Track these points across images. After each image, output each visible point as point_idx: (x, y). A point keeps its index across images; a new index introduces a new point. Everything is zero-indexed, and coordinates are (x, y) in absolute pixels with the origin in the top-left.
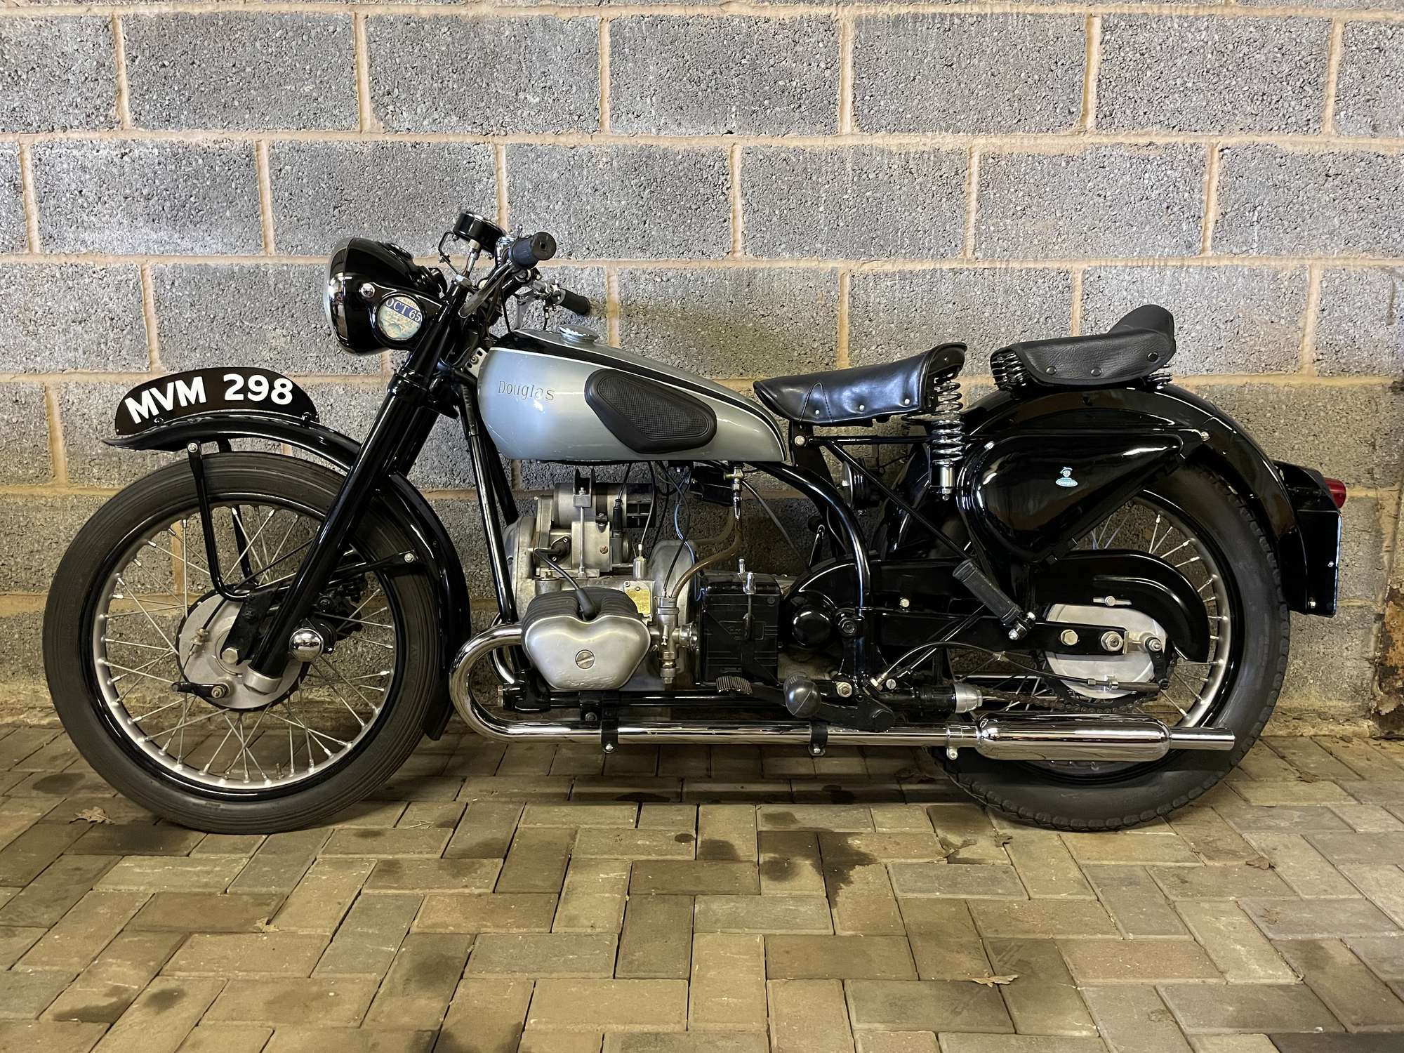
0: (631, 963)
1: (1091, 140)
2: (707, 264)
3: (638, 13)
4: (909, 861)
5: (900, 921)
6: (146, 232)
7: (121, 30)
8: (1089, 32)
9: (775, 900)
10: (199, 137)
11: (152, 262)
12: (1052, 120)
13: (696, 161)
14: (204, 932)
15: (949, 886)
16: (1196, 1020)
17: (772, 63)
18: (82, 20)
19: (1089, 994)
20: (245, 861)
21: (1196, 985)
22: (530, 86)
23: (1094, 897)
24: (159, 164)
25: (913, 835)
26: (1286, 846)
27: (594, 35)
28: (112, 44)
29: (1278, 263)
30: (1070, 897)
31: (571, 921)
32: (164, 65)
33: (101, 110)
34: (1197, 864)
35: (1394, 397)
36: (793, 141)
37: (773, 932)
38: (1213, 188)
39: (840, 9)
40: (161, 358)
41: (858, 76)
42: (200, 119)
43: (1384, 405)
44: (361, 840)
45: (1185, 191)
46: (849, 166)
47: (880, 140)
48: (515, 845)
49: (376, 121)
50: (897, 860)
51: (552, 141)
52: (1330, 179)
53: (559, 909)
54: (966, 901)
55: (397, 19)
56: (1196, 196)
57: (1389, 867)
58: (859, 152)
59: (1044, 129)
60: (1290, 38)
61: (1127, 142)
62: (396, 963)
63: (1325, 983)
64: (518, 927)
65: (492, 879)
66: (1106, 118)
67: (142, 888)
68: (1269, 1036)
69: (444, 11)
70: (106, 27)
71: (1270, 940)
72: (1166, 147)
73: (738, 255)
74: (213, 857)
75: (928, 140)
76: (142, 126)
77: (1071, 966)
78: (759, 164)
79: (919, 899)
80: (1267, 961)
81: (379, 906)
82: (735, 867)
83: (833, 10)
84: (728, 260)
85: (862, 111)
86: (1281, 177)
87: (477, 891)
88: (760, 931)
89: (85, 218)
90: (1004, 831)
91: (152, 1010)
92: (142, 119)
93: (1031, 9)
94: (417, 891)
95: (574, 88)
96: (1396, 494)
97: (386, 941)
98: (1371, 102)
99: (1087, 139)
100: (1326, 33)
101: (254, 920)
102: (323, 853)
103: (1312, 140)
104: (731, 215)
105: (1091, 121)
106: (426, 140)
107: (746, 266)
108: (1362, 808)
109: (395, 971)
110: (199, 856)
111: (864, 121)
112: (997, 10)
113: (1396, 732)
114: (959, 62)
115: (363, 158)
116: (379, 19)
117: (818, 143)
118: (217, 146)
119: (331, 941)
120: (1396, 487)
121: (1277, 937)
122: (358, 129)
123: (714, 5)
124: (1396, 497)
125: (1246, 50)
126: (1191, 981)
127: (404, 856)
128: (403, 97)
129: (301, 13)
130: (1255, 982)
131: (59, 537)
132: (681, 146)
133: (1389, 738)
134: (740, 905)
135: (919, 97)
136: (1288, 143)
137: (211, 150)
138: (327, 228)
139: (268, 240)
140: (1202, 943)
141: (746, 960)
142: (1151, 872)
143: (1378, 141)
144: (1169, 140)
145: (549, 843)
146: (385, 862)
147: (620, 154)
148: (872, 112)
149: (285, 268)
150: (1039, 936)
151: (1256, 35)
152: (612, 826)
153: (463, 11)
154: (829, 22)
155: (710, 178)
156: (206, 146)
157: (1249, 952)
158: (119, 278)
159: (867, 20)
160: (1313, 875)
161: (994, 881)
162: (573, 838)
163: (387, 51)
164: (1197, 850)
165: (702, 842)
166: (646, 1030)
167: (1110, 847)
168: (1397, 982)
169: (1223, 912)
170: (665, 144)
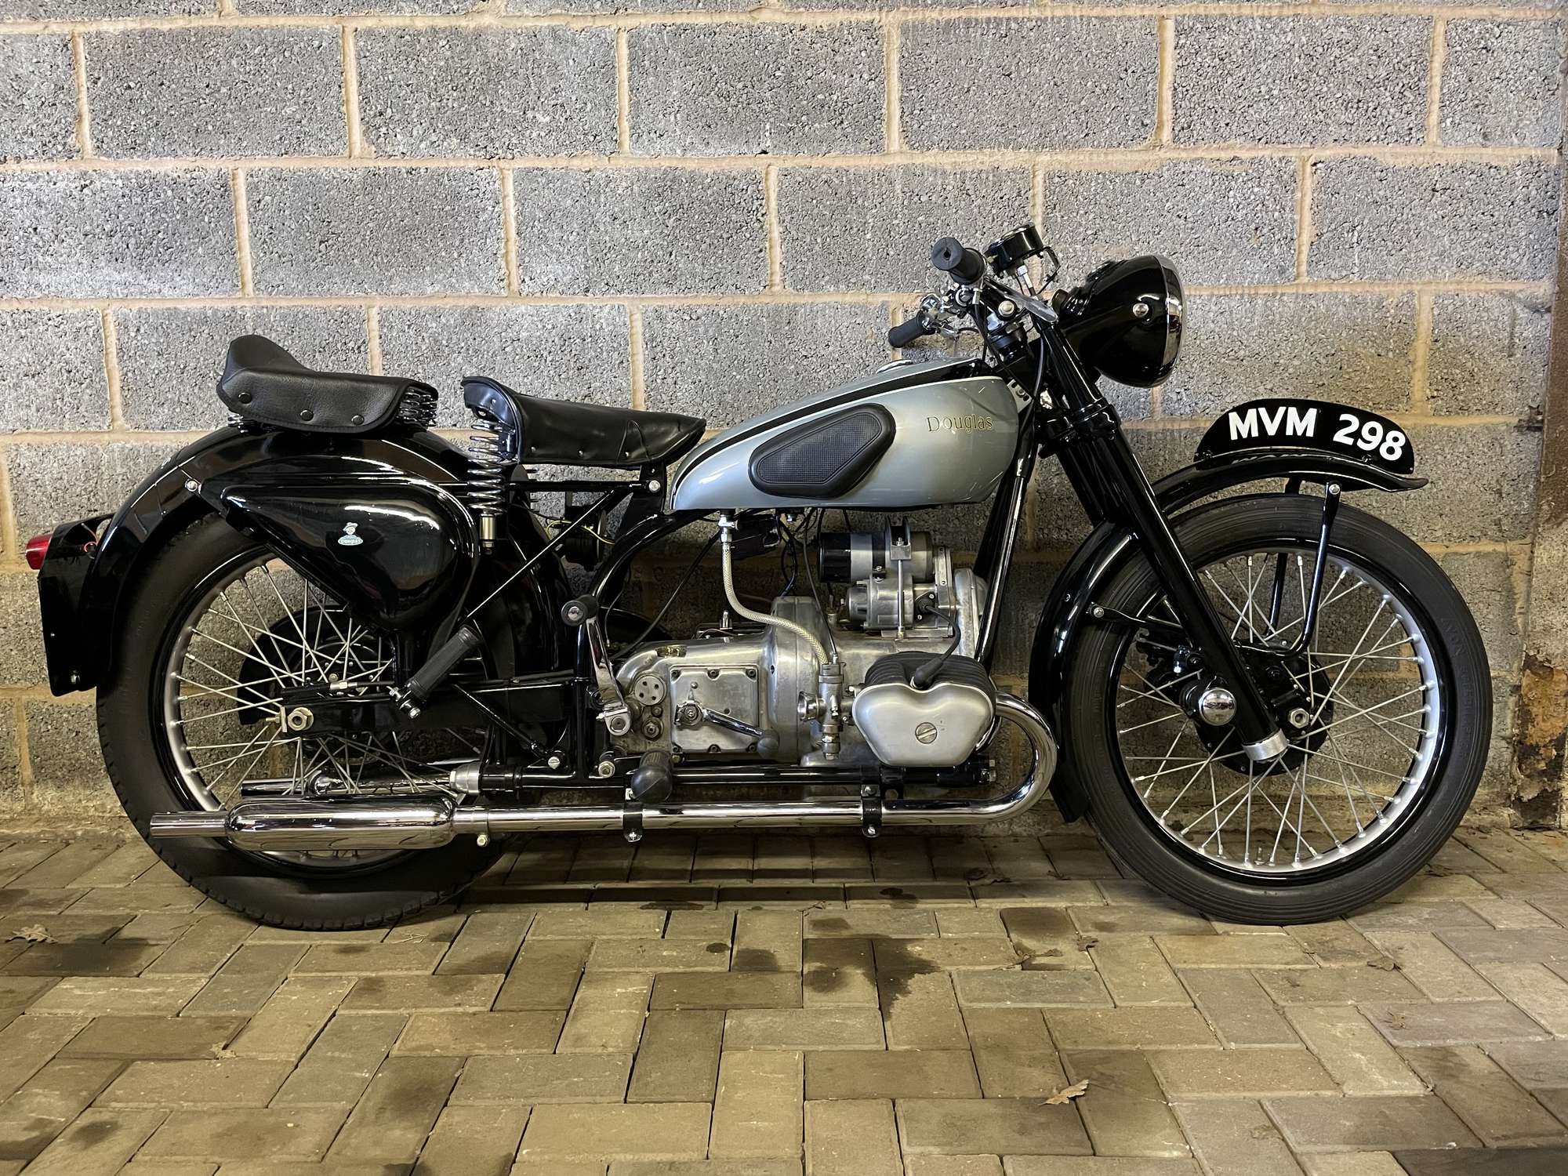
0: (646, 1084)
1: (1168, 155)
2: (742, 300)
3: (659, 22)
4: (977, 968)
5: (964, 1034)
6: (108, 272)
7: (82, 49)
8: (1161, 35)
9: (819, 1013)
10: (168, 166)
11: (115, 306)
12: (1123, 133)
13: (727, 183)
14: (149, 1060)
15: (1023, 994)
16: (1307, 1137)
17: (809, 75)
18: (38, 39)
19: (1182, 1110)
20: (204, 982)
21: (1308, 1098)
22: (539, 103)
23: (1190, 1004)
24: (124, 196)
25: (983, 940)
26: (1414, 945)
27: (610, 46)
28: (72, 65)
29: (1382, 289)
30: (1162, 1004)
31: (579, 1040)
32: (129, 87)
33: (60, 138)
34: (1310, 966)
35: (1520, 438)
36: (835, 161)
37: (814, 1048)
38: (1307, 207)
39: (884, 14)
40: (124, 415)
41: (906, 88)
42: (169, 145)
43: (1509, 447)
44: (340, 957)
45: (1275, 210)
46: (898, 187)
47: (932, 158)
48: (520, 959)
49: (366, 145)
50: (963, 968)
51: (564, 163)
52: (1438, 194)
53: (566, 1027)
54: (1041, 1011)
55: (390, 31)
56: (1288, 215)
57: (1534, 965)
58: (909, 172)
59: (1115, 144)
60: (1387, 39)
61: (1208, 156)
62: (369, 1089)
63: (1459, 1093)
64: (516, 1048)
65: (490, 996)
66: (1184, 131)
67: (81, 1012)
68: (1393, 1154)
69: (441, 22)
70: (65, 45)
71: (1395, 1048)
72: (1252, 161)
73: (776, 289)
74: (167, 977)
75: (986, 158)
76: (104, 155)
77: (1162, 1079)
78: (797, 186)
79: (988, 1009)
80: (1390, 1070)
81: (354, 1029)
82: (774, 978)
83: (876, 16)
84: (765, 295)
85: (911, 126)
86: (1381, 193)
87: (472, 1010)
88: (800, 1047)
89: (40, 259)
90: (1089, 934)
91: (80, 1144)
92: (105, 146)
93: (1096, 12)
94: (403, 1011)
95: (589, 106)
96: (1527, 548)
97: (360, 1067)
98: (1480, 107)
99: (1162, 154)
100: (1426, 33)
101: (210, 1044)
102: (296, 971)
103: (1416, 150)
104: (767, 245)
105: (1166, 135)
106: (423, 165)
107: (785, 301)
108: (1501, 903)
109: (368, 1099)
110: (151, 976)
111: (913, 139)
112: (1059, 13)
113: (1541, 822)
114: (1019, 72)
115: (352, 186)
116: (370, 33)
117: (862, 162)
118: (188, 176)
119: (296, 1067)
120: (1528, 540)
121: (1403, 1044)
122: (346, 154)
123: (744, 12)
124: (1528, 552)
125: (1337, 52)
126: (1302, 1094)
127: (390, 973)
128: (397, 118)
129: (283, 26)
130: (1378, 1093)
131: (7, 621)
132: (709, 168)
133: (1533, 828)
134: (778, 1019)
135: (975, 110)
136: (1390, 155)
137: (181, 180)
138: (313, 265)
139: (245, 279)
140: (1316, 1052)
141: (782, 1079)
142: (1257, 976)
143: (1490, 150)
144: (1253, 154)
145: (560, 956)
146: (368, 980)
147: (641, 177)
148: (922, 127)
149: (265, 310)
150: (1126, 1047)
151: (1348, 36)
152: (634, 937)
153: (463, 23)
154: (872, 29)
155: (743, 204)
156: (175, 175)
157: (1370, 1061)
158: (78, 325)
159: (914, 26)
160: (1445, 976)
161: (1073, 989)
162: (589, 950)
163: (380, 67)
164: (1310, 951)
165: (738, 952)
166: (658, 1159)
167: (1210, 949)
168: (1543, 1091)
169: (1341, 1019)
170: (691, 165)
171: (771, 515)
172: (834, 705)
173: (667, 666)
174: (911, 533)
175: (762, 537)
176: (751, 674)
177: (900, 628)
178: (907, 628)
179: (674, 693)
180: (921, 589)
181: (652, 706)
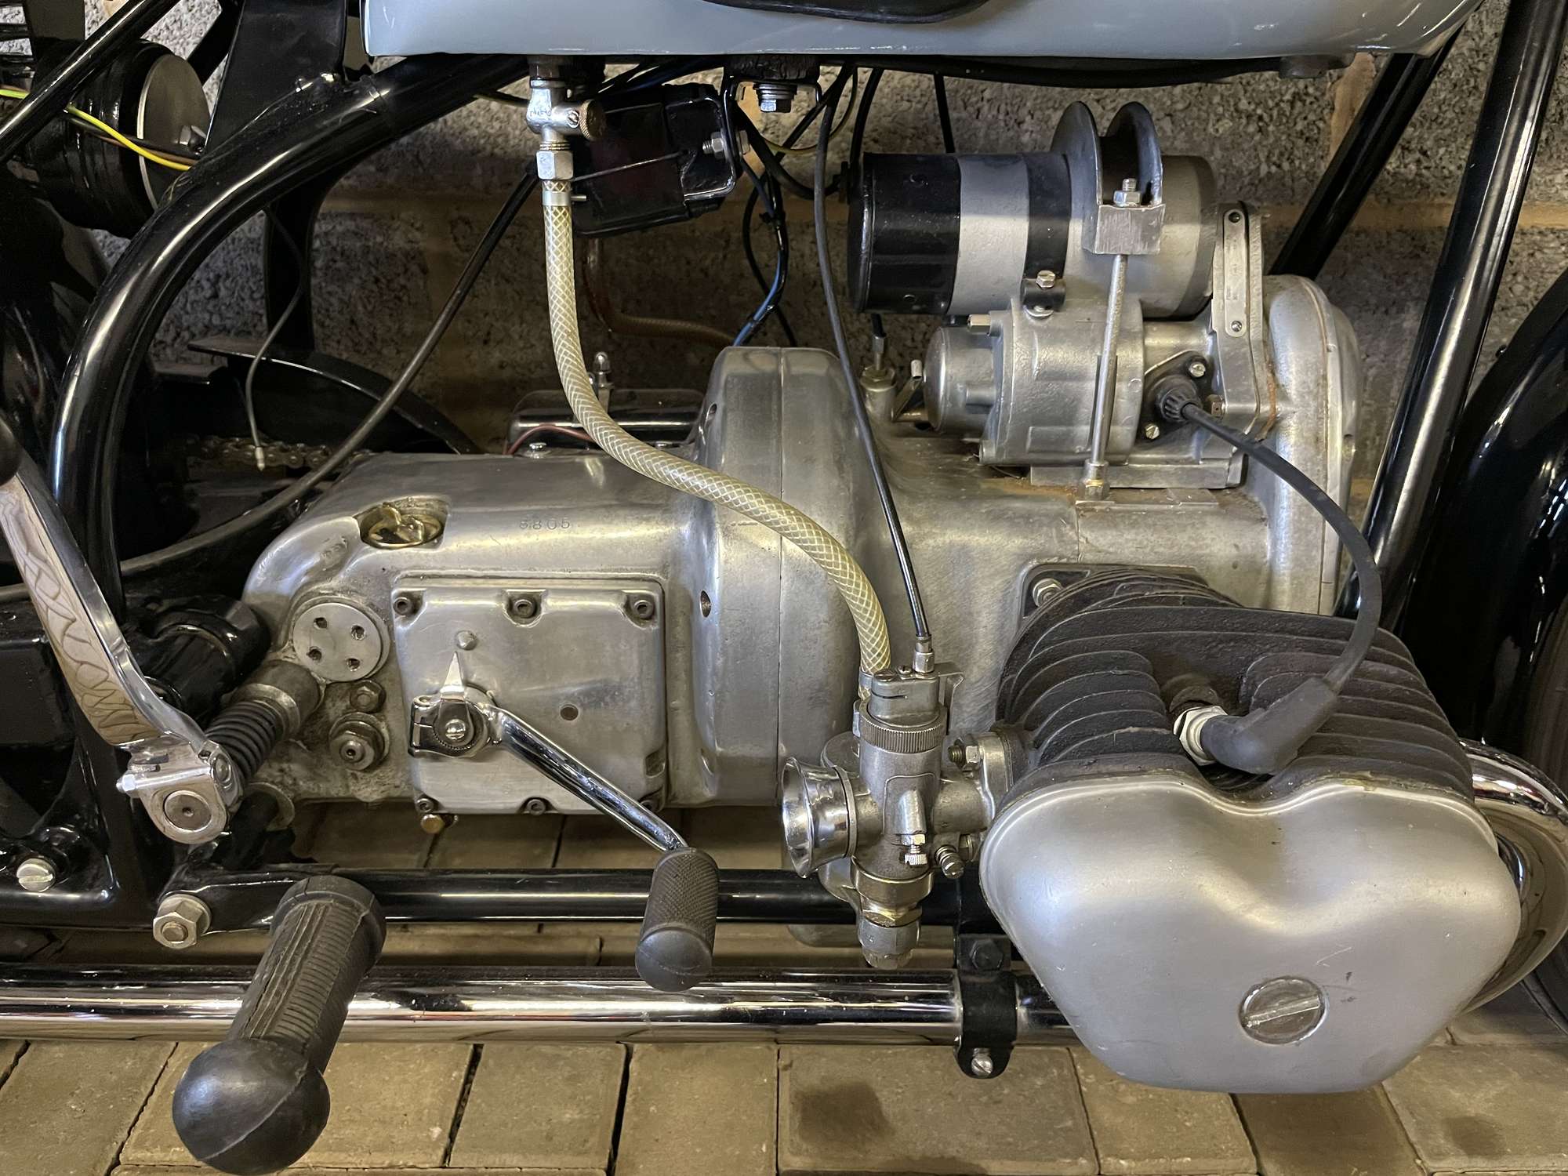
171: (709, 89)
172: (909, 811)
173: (383, 577)
174: (1166, 159)
175: (677, 163)
176: (638, 610)
177: (1093, 465)
178: (1114, 460)
179: (409, 660)
180: (1165, 341)
181: (355, 684)
